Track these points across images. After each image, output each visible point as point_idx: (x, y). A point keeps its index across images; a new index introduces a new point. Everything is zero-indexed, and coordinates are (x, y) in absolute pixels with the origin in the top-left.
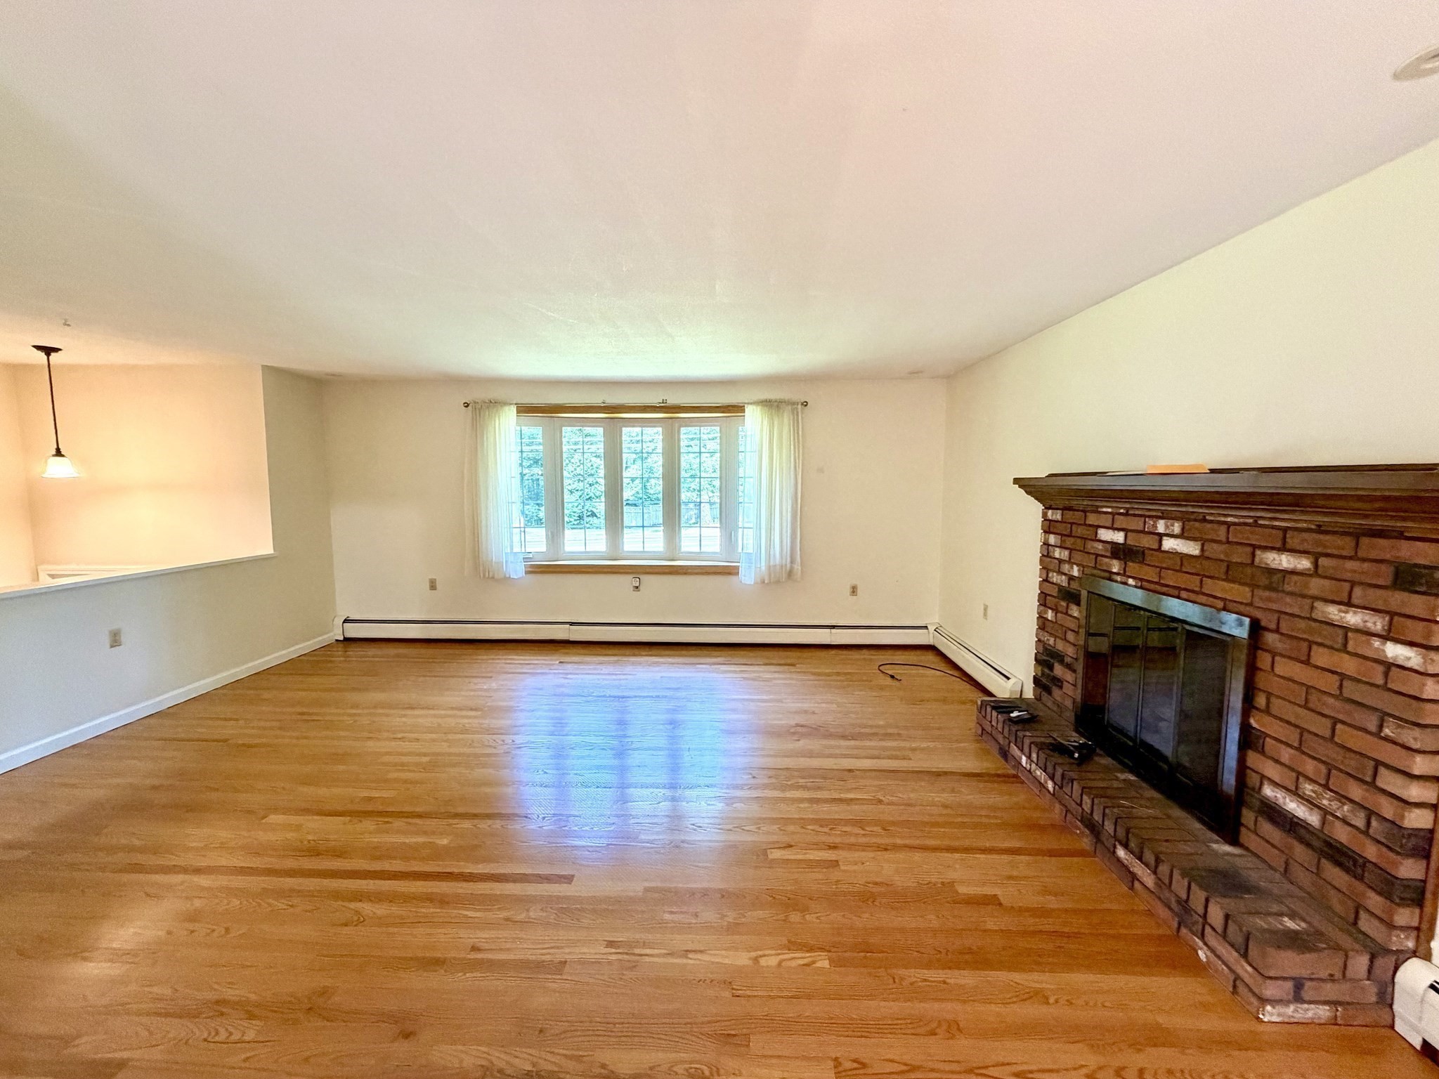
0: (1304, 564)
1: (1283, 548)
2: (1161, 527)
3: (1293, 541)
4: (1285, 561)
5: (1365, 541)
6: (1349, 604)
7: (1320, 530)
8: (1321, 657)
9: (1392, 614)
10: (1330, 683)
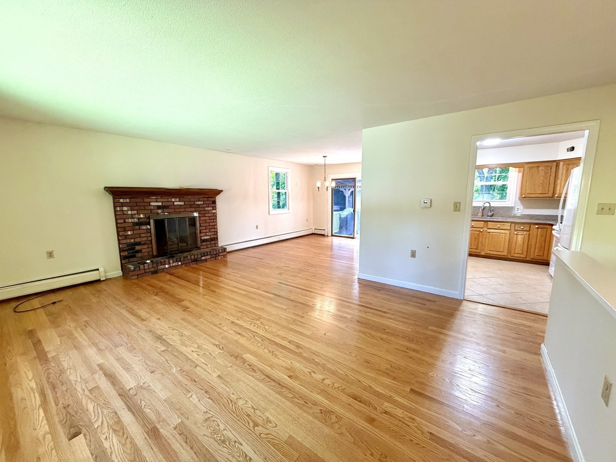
0: (202, 203)
1: (199, 201)
2: (173, 200)
3: (200, 200)
4: (199, 203)
5: (209, 198)
6: (208, 207)
7: (203, 198)
8: (206, 215)
9: (213, 207)
10: (208, 218)
